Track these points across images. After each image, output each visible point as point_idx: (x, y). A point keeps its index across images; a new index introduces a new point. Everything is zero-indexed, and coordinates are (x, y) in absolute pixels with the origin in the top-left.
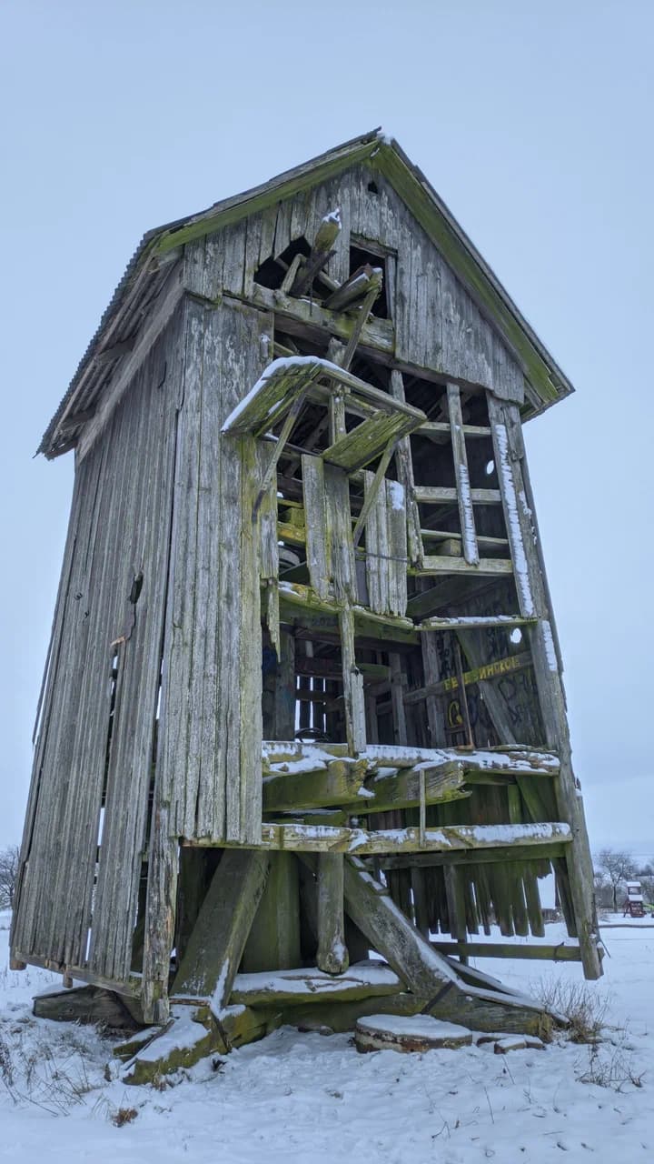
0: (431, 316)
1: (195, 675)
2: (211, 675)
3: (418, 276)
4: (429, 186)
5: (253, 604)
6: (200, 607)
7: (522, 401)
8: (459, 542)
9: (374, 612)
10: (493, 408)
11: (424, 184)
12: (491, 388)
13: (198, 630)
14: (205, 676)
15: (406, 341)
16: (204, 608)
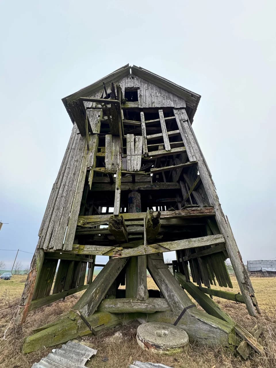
0: (150, 96)
1: (58, 197)
2: (64, 196)
3: (146, 90)
4: (144, 69)
5: (83, 174)
6: (64, 178)
7: (185, 107)
8: (163, 146)
9: (129, 171)
10: (175, 111)
11: (142, 69)
12: (173, 106)
13: (62, 184)
14: (62, 196)
15: (142, 104)
16: (66, 178)
